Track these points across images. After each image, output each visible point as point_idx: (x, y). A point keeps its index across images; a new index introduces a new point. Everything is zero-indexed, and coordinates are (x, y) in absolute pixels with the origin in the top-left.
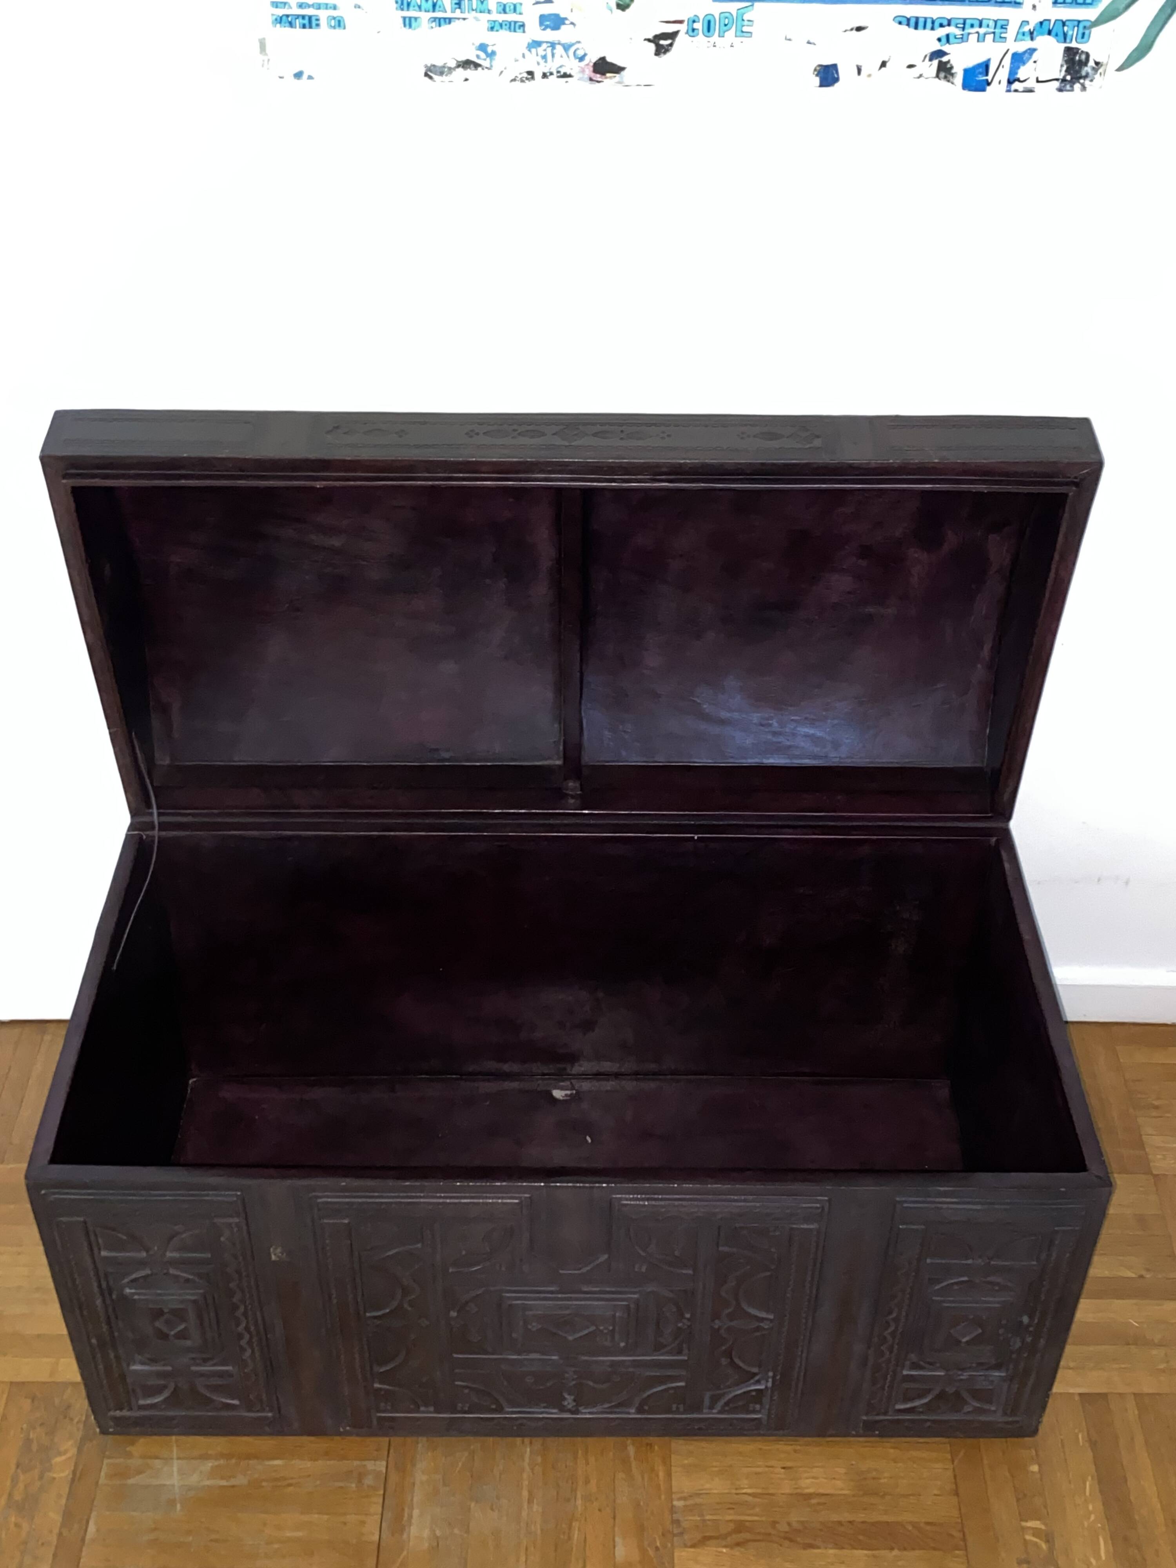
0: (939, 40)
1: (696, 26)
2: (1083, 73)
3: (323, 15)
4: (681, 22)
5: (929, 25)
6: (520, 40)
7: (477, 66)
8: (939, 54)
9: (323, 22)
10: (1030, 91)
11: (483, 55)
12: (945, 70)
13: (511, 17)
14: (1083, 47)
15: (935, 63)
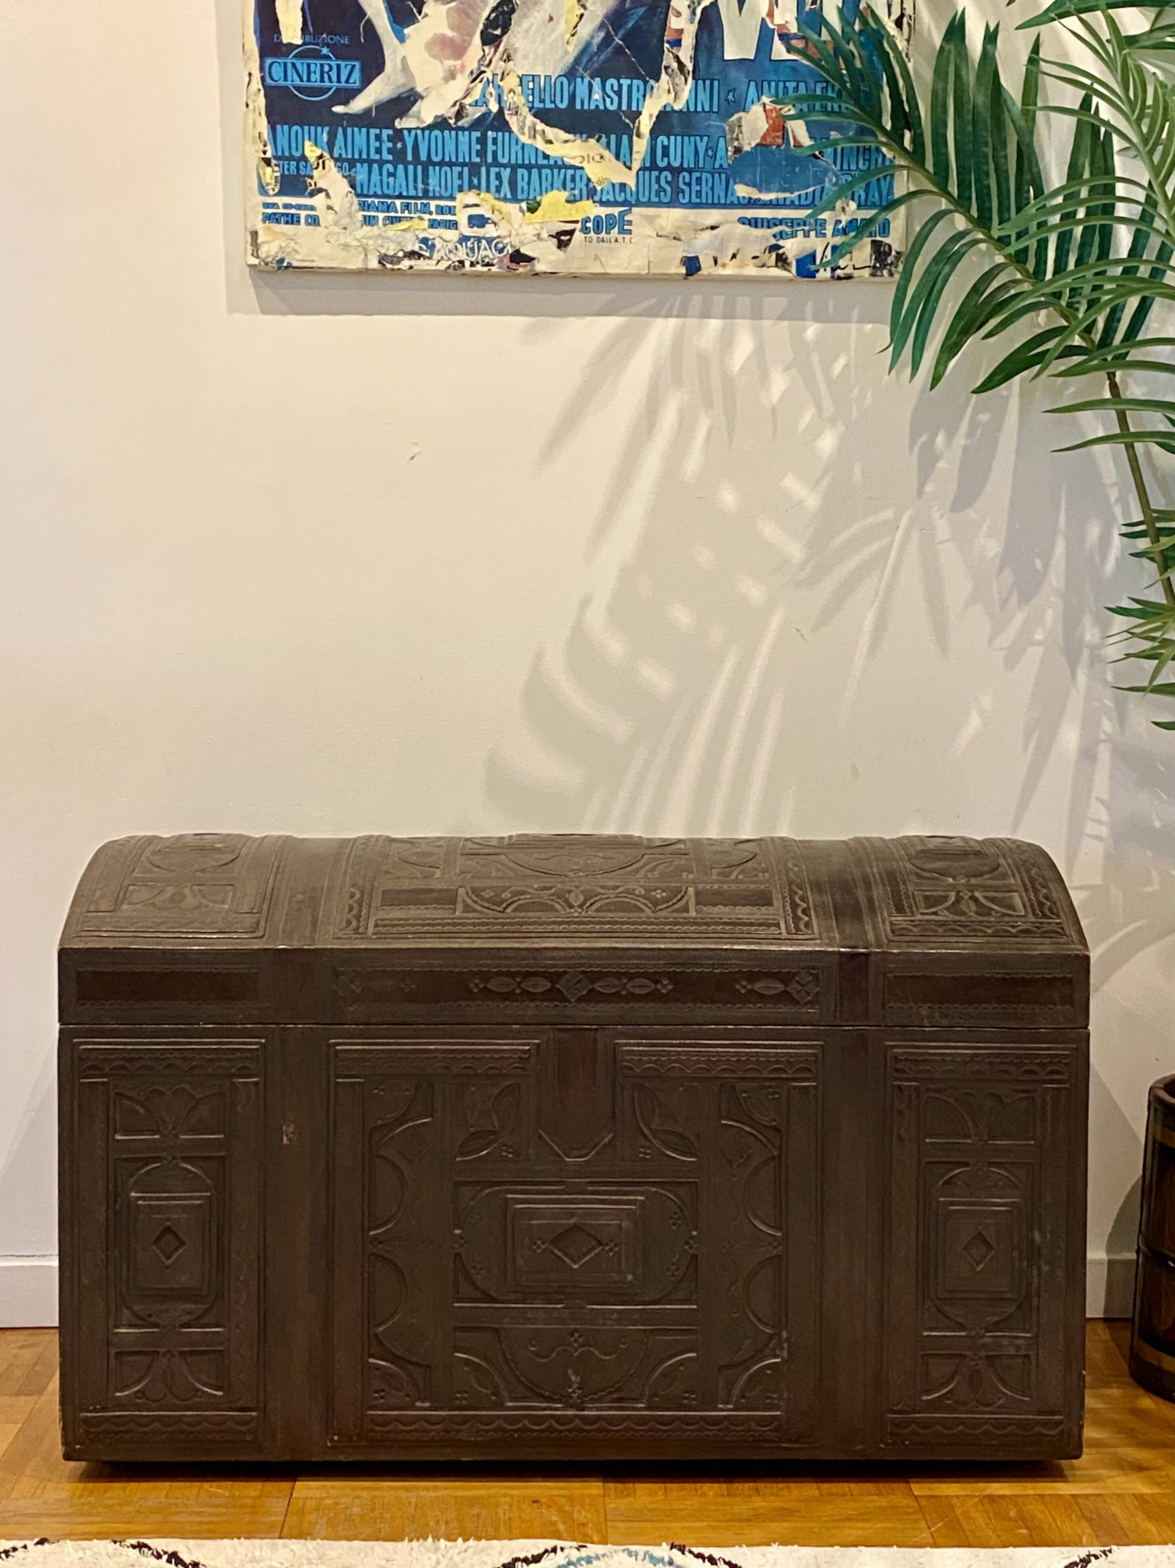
0: (774, 236)
1: (589, 225)
2: (889, 261)
3: (303, 214)
4: (577, 222)
5: (765, 224)
6: (452, 235)
7: (420, 256)
8: (775, 248)
9: (302, 220)
10: (849, 277)
11: (424, 247)
12: (782, 261)
13: (449, 217)
14: (886, 240)
15: (774, 255)
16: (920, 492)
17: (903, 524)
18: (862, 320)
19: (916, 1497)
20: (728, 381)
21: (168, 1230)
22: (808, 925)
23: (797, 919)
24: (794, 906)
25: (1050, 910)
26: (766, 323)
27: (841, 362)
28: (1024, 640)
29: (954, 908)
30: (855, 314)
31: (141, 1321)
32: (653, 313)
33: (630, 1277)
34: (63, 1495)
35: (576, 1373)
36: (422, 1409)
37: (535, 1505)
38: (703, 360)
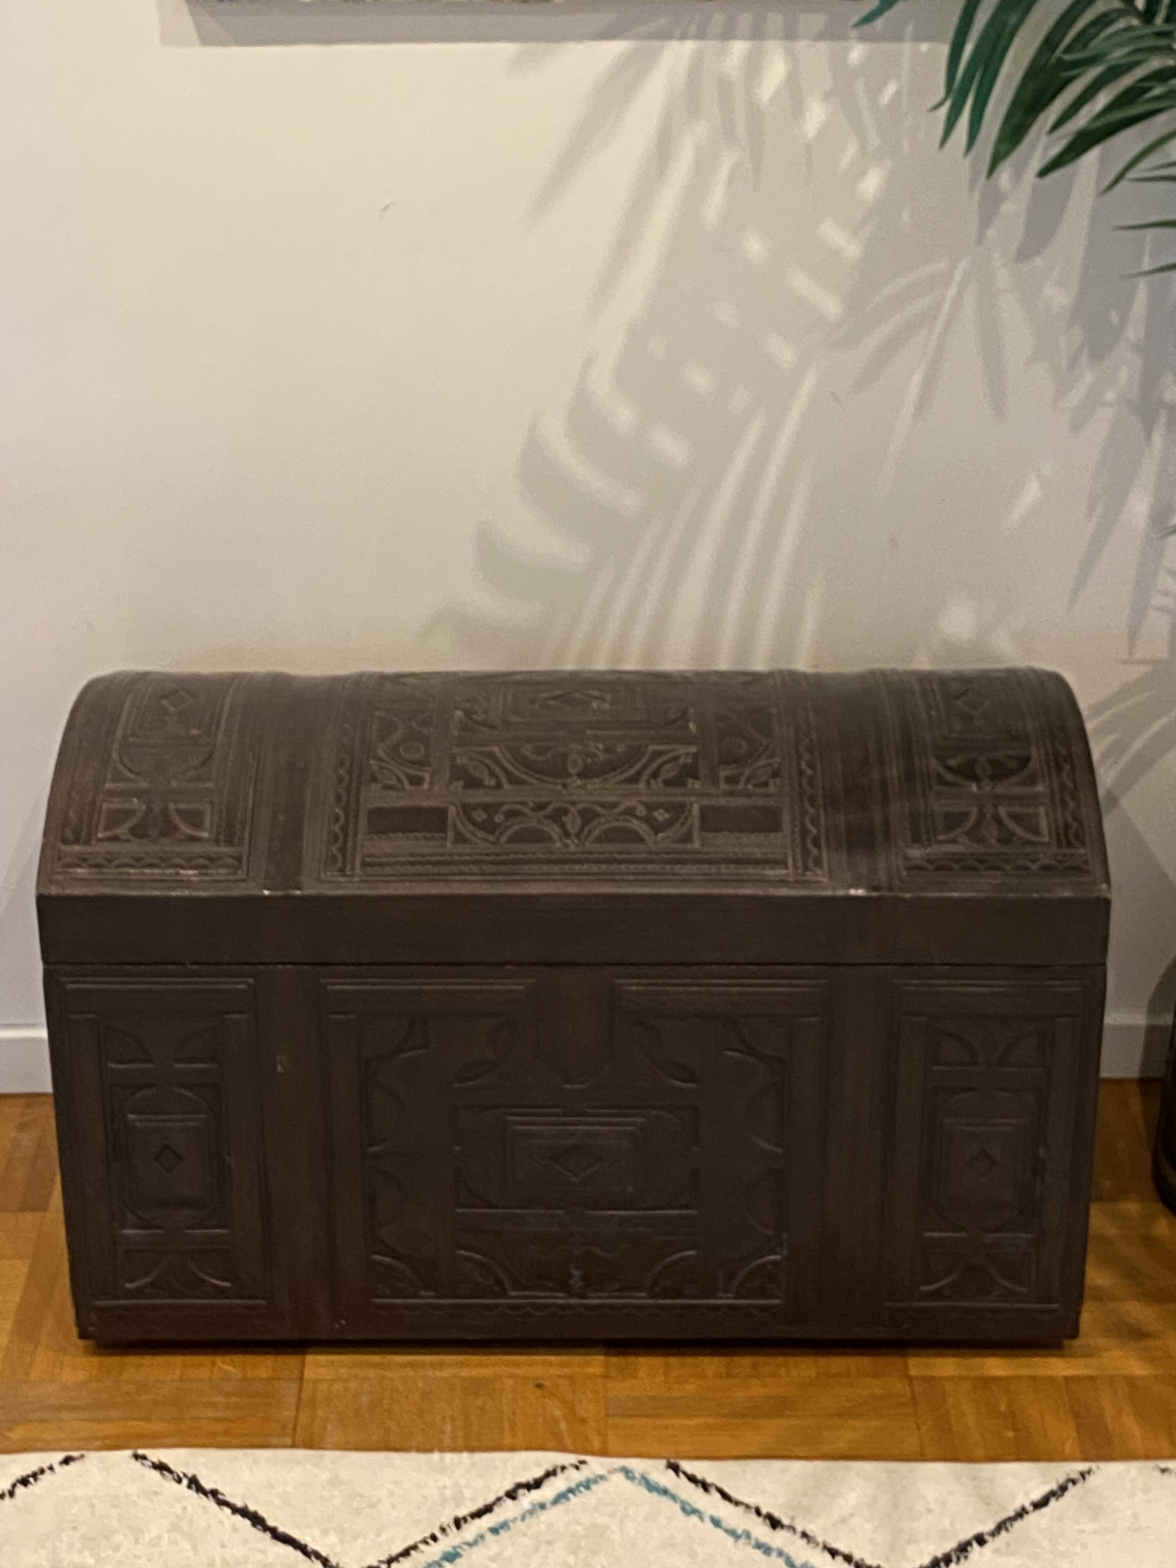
16: (980, 239)
17: (958, 277)
18: (918, 38)
19: (910, 1379)
20: (755, 112)
21: (167, 1147)
22: (818, 863)
23: (806, 852)
24: (804, 833)
25: (1077, 837)
26: (801, 45)
27: (890, 90)
28: (1092, 402)
29: (974, 834)
30: (910, 29)
31: (144, 1225)
32: (664, 35)
33: (630, 1189)
34: (81, 1375)
35: (578, 1268)
36: (427, 1298)
37: (538, 1392)
38: (725, 85)
